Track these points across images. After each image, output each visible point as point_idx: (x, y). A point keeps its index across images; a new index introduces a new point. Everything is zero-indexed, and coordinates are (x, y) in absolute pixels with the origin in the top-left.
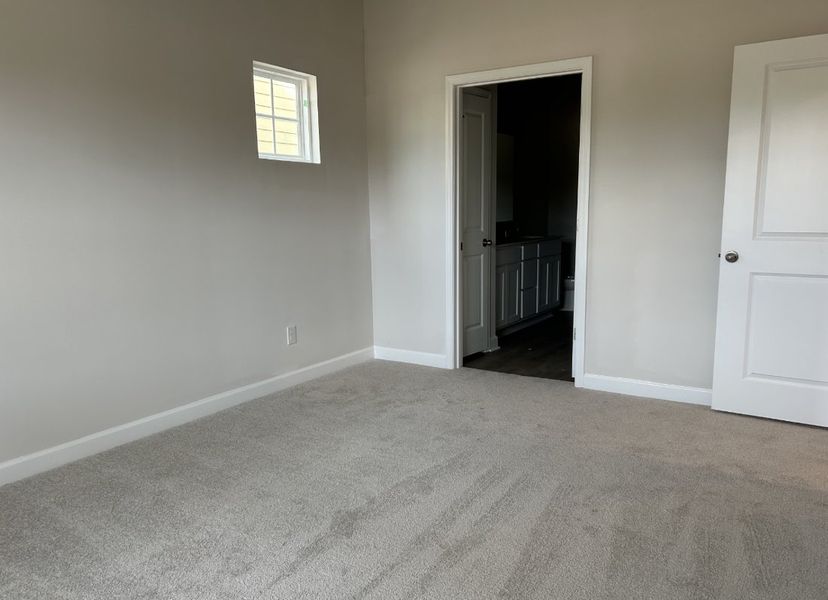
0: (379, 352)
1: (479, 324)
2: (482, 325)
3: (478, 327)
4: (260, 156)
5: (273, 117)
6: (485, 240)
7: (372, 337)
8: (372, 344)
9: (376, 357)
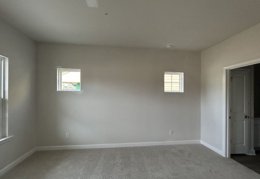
0: (202, 142)
1: (243, 144)
2: (244, 144)
3: (242, 145)
4: (165, 91)
5: (172, 83)
6: (246, 116)
7: (200, 137)
8: (200, 139)
9: (201, 143)
